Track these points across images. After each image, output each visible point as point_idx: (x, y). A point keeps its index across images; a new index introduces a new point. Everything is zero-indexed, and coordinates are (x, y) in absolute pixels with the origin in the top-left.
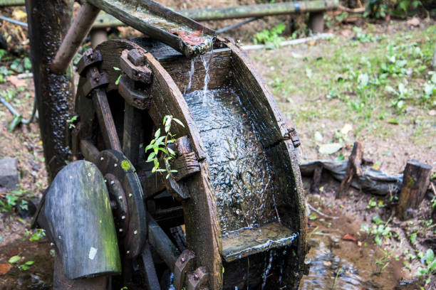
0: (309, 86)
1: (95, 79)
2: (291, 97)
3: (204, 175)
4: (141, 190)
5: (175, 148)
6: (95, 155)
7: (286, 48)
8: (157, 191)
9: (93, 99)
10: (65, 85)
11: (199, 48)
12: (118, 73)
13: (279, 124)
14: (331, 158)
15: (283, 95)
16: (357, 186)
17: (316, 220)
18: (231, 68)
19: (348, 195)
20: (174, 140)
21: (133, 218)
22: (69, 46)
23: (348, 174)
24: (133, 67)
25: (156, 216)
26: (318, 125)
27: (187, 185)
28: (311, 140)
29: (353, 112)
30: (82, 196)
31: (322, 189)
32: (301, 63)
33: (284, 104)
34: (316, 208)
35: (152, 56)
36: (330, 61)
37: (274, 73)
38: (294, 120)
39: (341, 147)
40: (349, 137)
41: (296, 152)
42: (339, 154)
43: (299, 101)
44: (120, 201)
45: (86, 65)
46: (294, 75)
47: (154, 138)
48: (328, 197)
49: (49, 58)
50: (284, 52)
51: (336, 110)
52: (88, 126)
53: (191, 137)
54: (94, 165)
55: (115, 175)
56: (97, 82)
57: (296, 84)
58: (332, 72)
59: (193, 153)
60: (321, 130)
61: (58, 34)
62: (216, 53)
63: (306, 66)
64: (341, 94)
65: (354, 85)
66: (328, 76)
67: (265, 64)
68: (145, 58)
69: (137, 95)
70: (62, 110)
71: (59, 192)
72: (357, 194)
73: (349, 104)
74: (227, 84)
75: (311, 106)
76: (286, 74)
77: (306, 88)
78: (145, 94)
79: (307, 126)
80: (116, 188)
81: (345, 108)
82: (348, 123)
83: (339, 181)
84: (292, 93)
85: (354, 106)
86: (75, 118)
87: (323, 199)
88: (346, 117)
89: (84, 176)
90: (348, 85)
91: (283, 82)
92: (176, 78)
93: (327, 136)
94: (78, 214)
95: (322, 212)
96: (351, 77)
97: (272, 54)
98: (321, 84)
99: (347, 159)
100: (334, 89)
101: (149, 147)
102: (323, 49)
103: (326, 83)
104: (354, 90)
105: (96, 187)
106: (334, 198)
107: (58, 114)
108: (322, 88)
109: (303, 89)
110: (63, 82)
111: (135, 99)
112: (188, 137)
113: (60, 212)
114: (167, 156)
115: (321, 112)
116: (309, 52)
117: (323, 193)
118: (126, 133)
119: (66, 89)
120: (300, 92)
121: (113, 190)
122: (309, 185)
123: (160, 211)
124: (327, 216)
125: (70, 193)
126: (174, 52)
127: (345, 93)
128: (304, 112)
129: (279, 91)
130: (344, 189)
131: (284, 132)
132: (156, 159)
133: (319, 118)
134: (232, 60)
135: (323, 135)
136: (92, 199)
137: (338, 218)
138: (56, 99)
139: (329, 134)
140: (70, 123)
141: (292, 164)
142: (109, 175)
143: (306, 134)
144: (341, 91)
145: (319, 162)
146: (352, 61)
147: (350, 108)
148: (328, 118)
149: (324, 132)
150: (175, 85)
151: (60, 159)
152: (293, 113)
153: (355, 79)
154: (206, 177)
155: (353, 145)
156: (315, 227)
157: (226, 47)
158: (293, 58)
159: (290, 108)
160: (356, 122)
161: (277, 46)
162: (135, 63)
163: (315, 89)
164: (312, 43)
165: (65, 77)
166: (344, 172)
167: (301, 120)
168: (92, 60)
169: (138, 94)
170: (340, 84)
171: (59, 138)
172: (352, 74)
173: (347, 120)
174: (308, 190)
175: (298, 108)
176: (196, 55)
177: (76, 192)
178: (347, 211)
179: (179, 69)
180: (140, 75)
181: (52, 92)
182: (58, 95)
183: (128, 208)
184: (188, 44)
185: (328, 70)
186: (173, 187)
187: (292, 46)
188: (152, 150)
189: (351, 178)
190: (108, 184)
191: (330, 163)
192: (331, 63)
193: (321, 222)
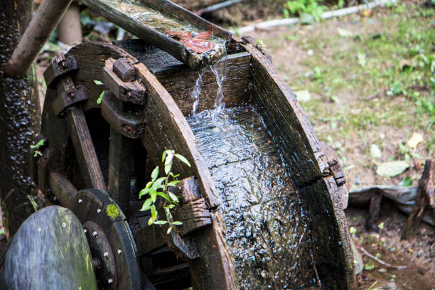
0: (362, 78)
1: (69, 94)
2: (336, 94)
3: (218, 229)
4: (133, 245)
5: (178, 192)
6: (69, 194)
7: (329, 22)
8: (154, 247)
9: (67, 119)
10: (25, 92)
11: (209, 57)
12: (101, 88)
13: (317, 156)
14: (393, 182)
15: (326, 91)
16: (430, 221)
17: (374, 270)
18: (251, 79)
19: (419, 235)
20: (178, 181)
21: (124, 282)
22: (32, 42)
23: (418, 204)
24: (120, 83)
25: (153, 279)
26: (375, 136)
27: (195, 241)
28: (364, 157)
29: (424, 116)
30: (54, 255)
31: (381, 226)
32: (352, 44)
33: (328, 105)
34: (373, 253)
35: (145, 68)
36: (391, 40)
37: (313, 60)
38: (341, 129)
39: (408, 166)
40: (419, 152)
41: (339, 193)
42: (405, 176)
43: (348, 100)
44: (105, 259)
45: (56, 75)
46: (340, 62)
47: (150, 179)
48: (391, 237)
49: (3, 57)
50: (327, 27)
51: (400, 113)
52: (60, 154)
53: (200, 178)
54: (70, 212)
55: (98, 224)
56: (73, 98)
57: (344, 75)
58: (394, 56)
59: (203, 199)
60: (378, 142)
61: (16, 24)
62: (231, 60)
63: (358, 48)
64: (407, 90)
65: (425, 75)
66: (389, 62)
67: (301, 46)
68: (136, 70)
69: (126, 120)
70: (22, 126)
71: (23, 251)
72: (431, 233)
73: (418, 103)
74: (247, 100)
75: (365, 107)
76: (330, 60)
77: (357, 80)
78: (137, 118)
79: (359, 136)
80: (99, 241)
81: (413, 109)
82: (417, 131)
83: (406, 215)
84: (338, 88)
85: (425, 107)
86: (41, 143)
87: (383, 239)
88: (415, 123)
89: (56, 227)
90: (418, 76)
91: (325, 72)
92: (177, 96)
93: (388, 150)
94: (50, 280)
95: (381, 259)
96: (422, 64)
97: (310, 32)
98: (378, 74)
99: (416, 184)
100: (397, 82)
101: (144, 192)
102: (382, 21)
103: (386, 73)
104: (425, 83)
105: (73, 241)
106: (399, 238)
107: (16, 131)
108: (381, 80)
109: (354, 83)
110: (23, 88)
111: (124, 125)
112: (196, 178)
113: (26, 278)
114: (168, 204)
115: (380, 117)
116: (361, 26)
117: (383, 231)
118: (112, 168)
119: (27, 98)
120: (350, 87)
121: (96, 244)
122: (364, 220)
123: (159, 271)
124: (389, 265)
125: (39, 251)
126: (173, 61)
127: (413, 88)
128: (356, 116)
129: (321, 86)
130: (413, 226)
131: (323, 166)
132: (153, 208)
133: (376, 124)
134: (251, 68)
135: (382, 149)
136: (69, 258)
137: (404, 267)
138: (14, 112)
139: (390, 147)
140: (36, 149)
141: (335, 209)
142: (91, 224)
143: (359, 147)
144: (407, 86)
145: (377, 189)
146: (423, 40)
147: (421, 110)
148: (388, 124)
149: (384, 144)
150: (177, 108)
151: (21, 193)
152: (339, 118)
153: (428, 66)
154: (220, 231)
155: (424, 163)
156: (374, 281)
157: (244, 50)
158: (339, 36)
159: (336, 112)
160: (429, 130)
161: (317, 19)
162: (123, 77)
163: (371, 82)
164: (366, 13)
165: (25, 81)
166: (412, 203)
167: (351, 127)
168: (64, 68)
169: (128, 118)
170: (405, 74)
171: (18, 165)
172: (423, 61)
173: (416, 127)
174: (362, 227)
175: (346, 110)
176: (204, 66)
177: (47, 250)
178: (418, 257)
179: (182, 83)
180: (130, 94)
181: (7, 103)
182: (16, 106)
183: (116, 268)
184: (193, 51)
185: (390, 53)
186: (177, 244)
187: (338, 17)
188: (147, 196)
189: (422, 210)
190: (88, 235)
191: (392, 190)
192: (393, 43)
193: (381, 273)
